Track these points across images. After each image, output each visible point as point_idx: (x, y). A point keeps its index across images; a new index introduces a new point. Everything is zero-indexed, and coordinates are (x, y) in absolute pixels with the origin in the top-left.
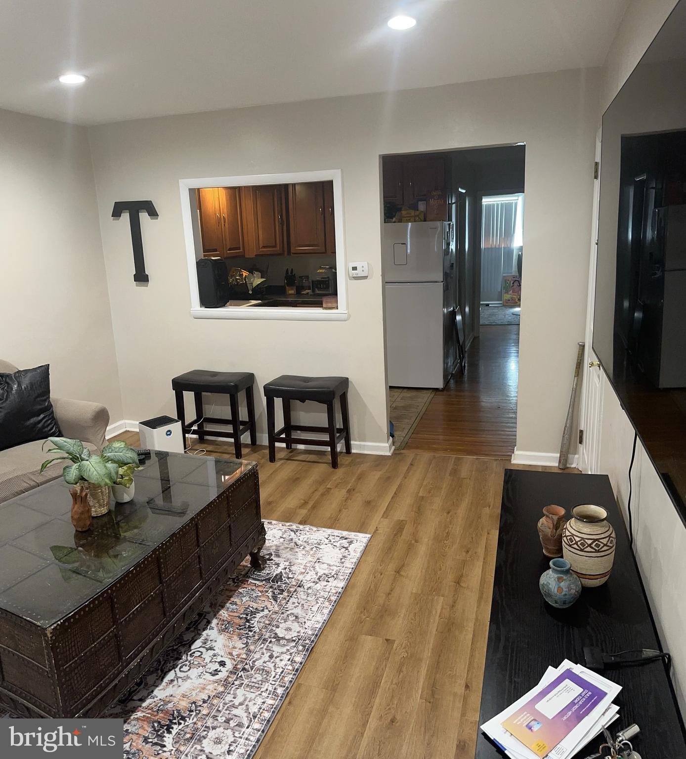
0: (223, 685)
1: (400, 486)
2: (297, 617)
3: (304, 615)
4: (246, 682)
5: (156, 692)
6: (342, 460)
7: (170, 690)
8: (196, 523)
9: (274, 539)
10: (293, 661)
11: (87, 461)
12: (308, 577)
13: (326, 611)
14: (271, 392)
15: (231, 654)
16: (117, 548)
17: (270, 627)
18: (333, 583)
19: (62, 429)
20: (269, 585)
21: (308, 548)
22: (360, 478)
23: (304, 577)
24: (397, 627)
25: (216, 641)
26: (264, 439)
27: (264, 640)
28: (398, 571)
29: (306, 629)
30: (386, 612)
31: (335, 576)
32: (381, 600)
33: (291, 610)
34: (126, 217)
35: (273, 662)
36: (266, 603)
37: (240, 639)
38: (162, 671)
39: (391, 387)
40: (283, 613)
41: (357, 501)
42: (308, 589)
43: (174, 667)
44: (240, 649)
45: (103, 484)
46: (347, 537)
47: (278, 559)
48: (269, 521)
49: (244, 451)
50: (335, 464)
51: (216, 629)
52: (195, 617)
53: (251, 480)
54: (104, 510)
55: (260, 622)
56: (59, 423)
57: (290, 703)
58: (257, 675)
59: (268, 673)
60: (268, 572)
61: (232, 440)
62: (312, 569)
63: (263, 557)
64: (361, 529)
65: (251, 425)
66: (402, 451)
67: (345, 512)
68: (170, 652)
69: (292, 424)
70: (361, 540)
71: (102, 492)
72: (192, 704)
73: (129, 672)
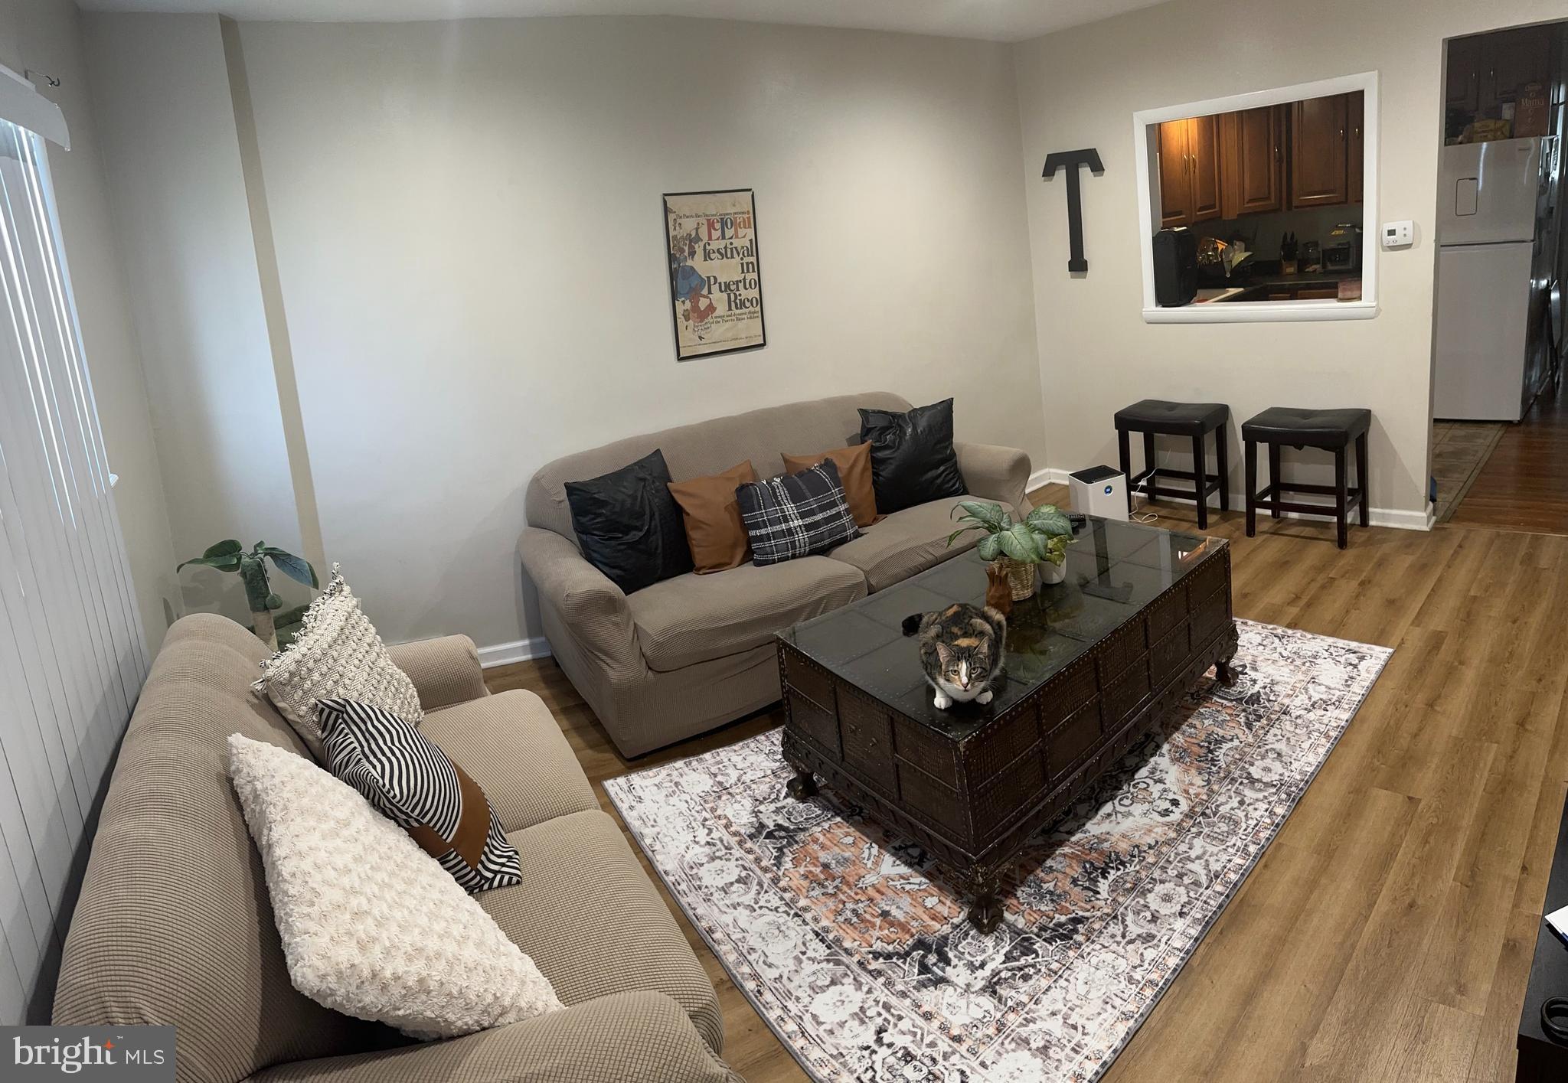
0: (1176, 830)
1: (1440, 580)
2: (1279, 755)
3: (1291, 753)
4: (1206, 830)
5: (1089, 826)
6: (1356, 536)
7: (1106, 827)
8: (1143, 619)
9: (1250, 646)
10: (1272, 813)
11: (1007, 530)
12: (1297, 702)
13: (1322, 751)
14: (1253, 433)
15: (1187, 792)
16: (1045, 642)
17: (1241, 764)
18: (1333, 712)
19: (967, 485)
20: (1241, 708)
21: (1298, 662)
22: (1380, 564)
23: (1292, 701)
24: (1425, 781)
25: (1167, 773)
26: (1240, 503)
27: (1232, 779)
28: (1431, 705)
29: (1292, 771)
30: (1409, 761)
31: (1337, 703)
32: (1404, 741)
33: (1272, 743)
34: (1061, 175)
35: (1244, 811)
36: (1237, 731)
37: (1200, 773)
38: (1097, 801)
39: (1436, 421)
40: (1259, 747)
41: (1375, 598)
42: (1296, 718)
43: (1112, 798)
44: (1199, 787)
45: (1029, 560)
46: (1357, 649)
47: (1256, 673)
48: (1245, 621)
49: (1211, 519)
50: (1342, 543)
51: (1167, 756)
52: (1141, 738)
53: (1219, 565)
54: (1028, 593)
55: (1228, 755)
56: (965, 476)
57: (1266, 866)
58: (1221, 824)
59: (1236, 823)
60: (1239, 689)
61: (1195, 502)
62: (1303, 691)
63: (1233, 669)
64: (1378, 640)
65: (1222, 482)
66: (1446, 525)
67: (1354, 614)
68: (1107, 778)
69: (1283, 480)
70: (1377, 656)
71: (1026, 570)
72: (1134, 847)
73: (1056, 797)
